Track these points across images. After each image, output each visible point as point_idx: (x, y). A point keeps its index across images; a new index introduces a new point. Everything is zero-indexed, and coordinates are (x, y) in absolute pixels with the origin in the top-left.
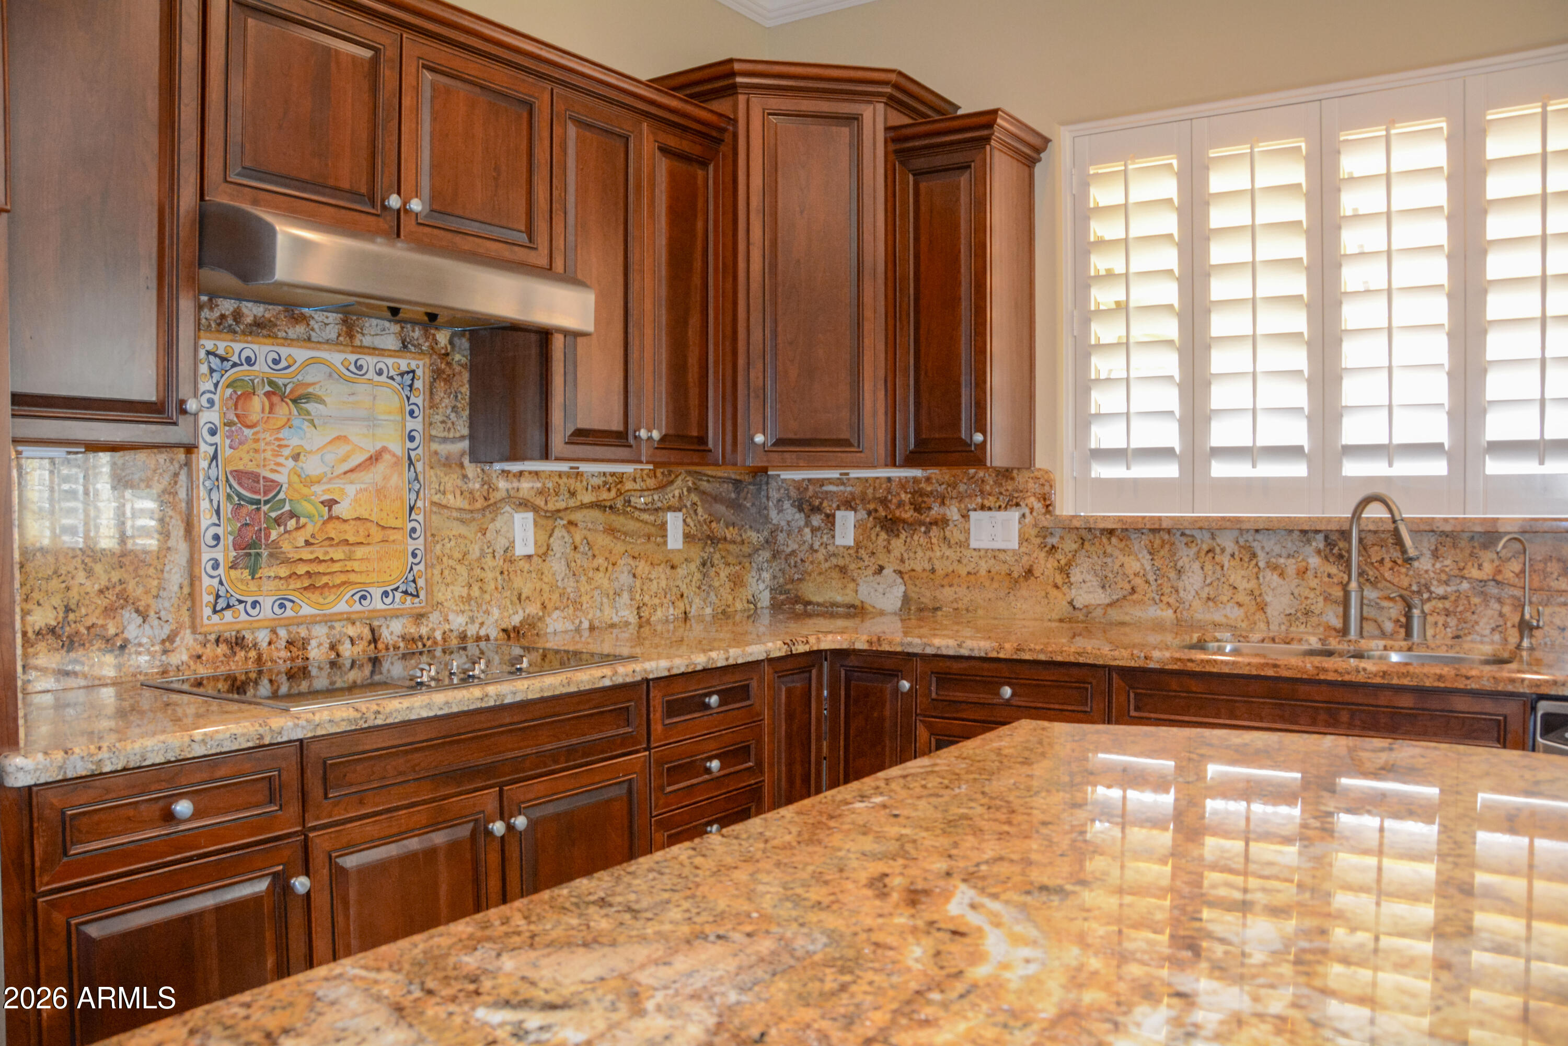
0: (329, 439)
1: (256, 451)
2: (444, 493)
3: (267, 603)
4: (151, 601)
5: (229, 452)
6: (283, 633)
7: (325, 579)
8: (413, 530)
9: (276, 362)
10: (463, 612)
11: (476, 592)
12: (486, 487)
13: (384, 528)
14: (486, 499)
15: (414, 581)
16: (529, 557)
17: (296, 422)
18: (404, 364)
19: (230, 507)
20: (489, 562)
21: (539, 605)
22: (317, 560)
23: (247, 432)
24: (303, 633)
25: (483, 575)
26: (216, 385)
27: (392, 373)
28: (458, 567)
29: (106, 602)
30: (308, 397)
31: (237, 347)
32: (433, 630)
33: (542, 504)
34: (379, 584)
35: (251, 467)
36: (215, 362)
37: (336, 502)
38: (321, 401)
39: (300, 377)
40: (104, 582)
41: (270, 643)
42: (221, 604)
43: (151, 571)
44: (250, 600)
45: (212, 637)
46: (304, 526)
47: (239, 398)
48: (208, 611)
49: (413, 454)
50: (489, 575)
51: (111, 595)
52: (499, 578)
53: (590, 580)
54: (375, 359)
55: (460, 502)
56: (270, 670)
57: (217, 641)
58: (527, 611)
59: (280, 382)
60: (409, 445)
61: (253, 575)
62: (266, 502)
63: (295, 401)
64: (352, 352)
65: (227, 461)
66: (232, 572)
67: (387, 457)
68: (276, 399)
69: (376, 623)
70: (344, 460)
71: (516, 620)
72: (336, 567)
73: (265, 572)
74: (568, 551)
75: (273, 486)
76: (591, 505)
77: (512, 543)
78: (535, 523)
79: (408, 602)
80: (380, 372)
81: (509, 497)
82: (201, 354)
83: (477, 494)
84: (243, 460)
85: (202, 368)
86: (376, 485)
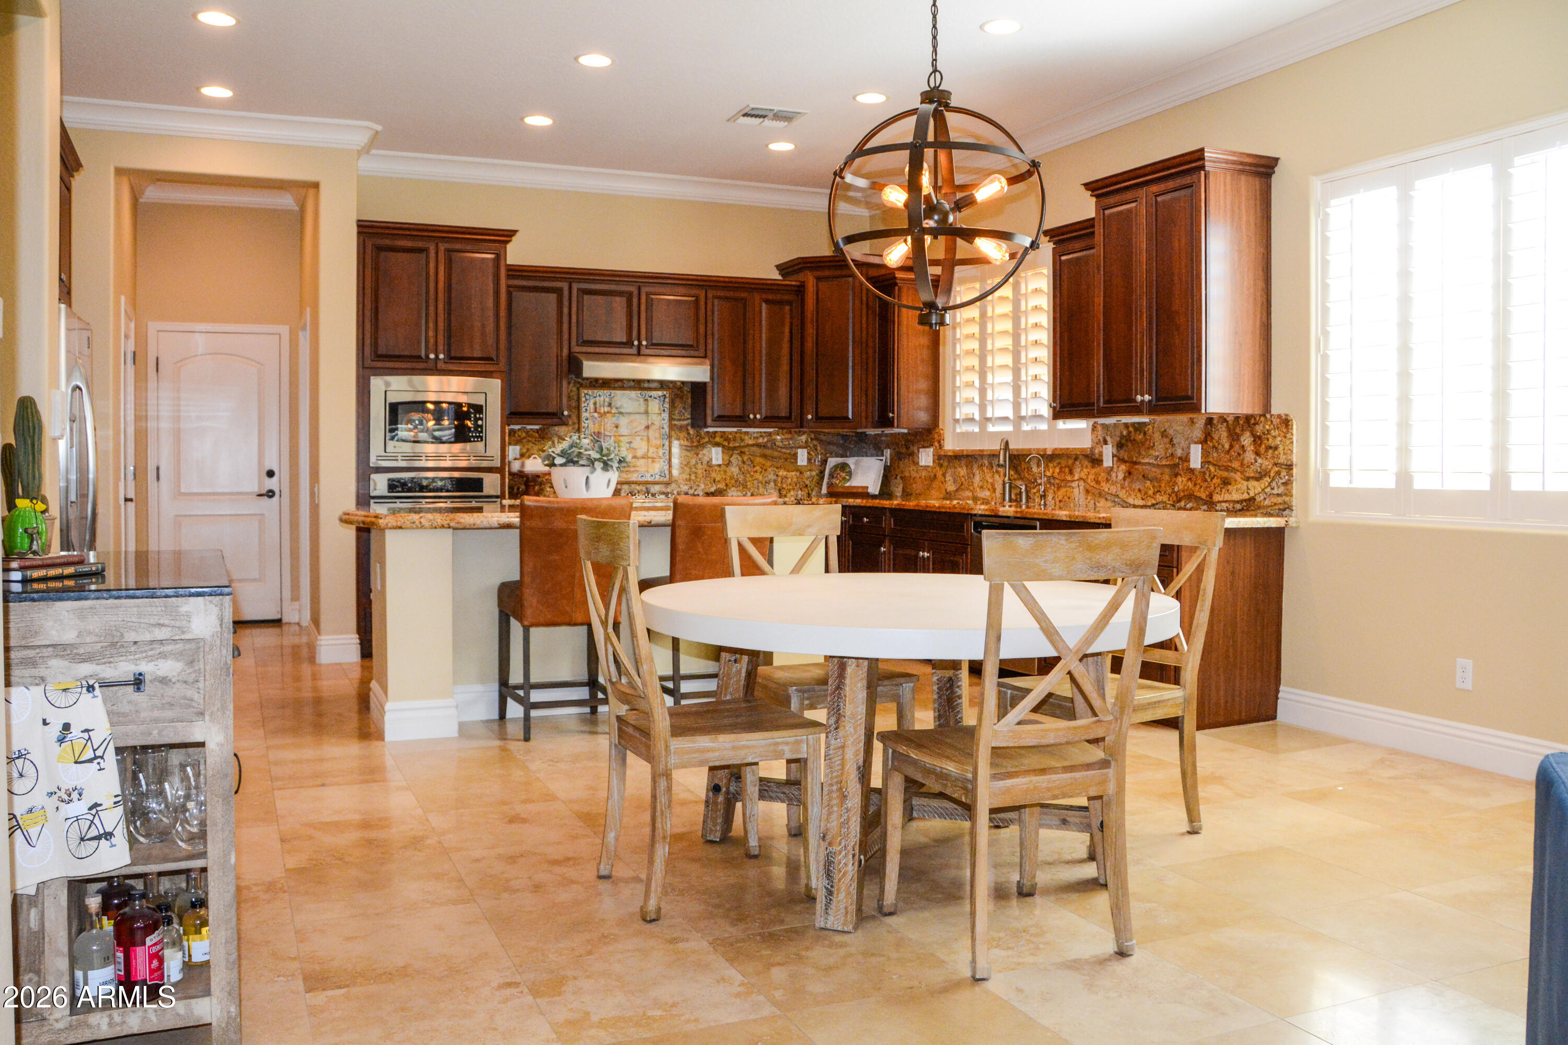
5: (593, 426)
8: (665, 453)
9: (609, 396)
10: (687, 484)
11: (693, 477)
12: (699, 437)
14: (699, 442)
15: (664, 472)
16: (719, 465)
17: (618, 415)
18: (661, 392)
20: (699, 466)
21: (724, 484)
23: (599, 419)
25: (697, 471)
26: (588, 405)
27: (657, 396)
28: (685, 468)
30: (621, 407)
31: (595, 392)
33: (727, 445)
34: (649, 472)
35: (600, 430)
36: (589, 397)
37: (632, 442)
38: (626, 407)
39: (619, 400)
49: (665, 426)
50: (700, 472)
52: (705, 473)
53: (752, 476)
54: (650, 392)
55: (685, 443)
58: (718, 487)
60: (664, 422)
63: (617, 409)
64: (640, 390)
65: (591, 429)
67: (654, 427)
69: (648, 486)
70: (636, 428)
71: (712, 490)
74: (740, 463)
75: (608, 437)
76: (753, 445)
77: (711, 459)
78: (723, 452)
79: (662, 479)
80: (651, 396)
81: (710, 440)
82: (583, 395)
83: (694, 440)
84: (596, 428)
85: (583, 399)
86: (648, 436)
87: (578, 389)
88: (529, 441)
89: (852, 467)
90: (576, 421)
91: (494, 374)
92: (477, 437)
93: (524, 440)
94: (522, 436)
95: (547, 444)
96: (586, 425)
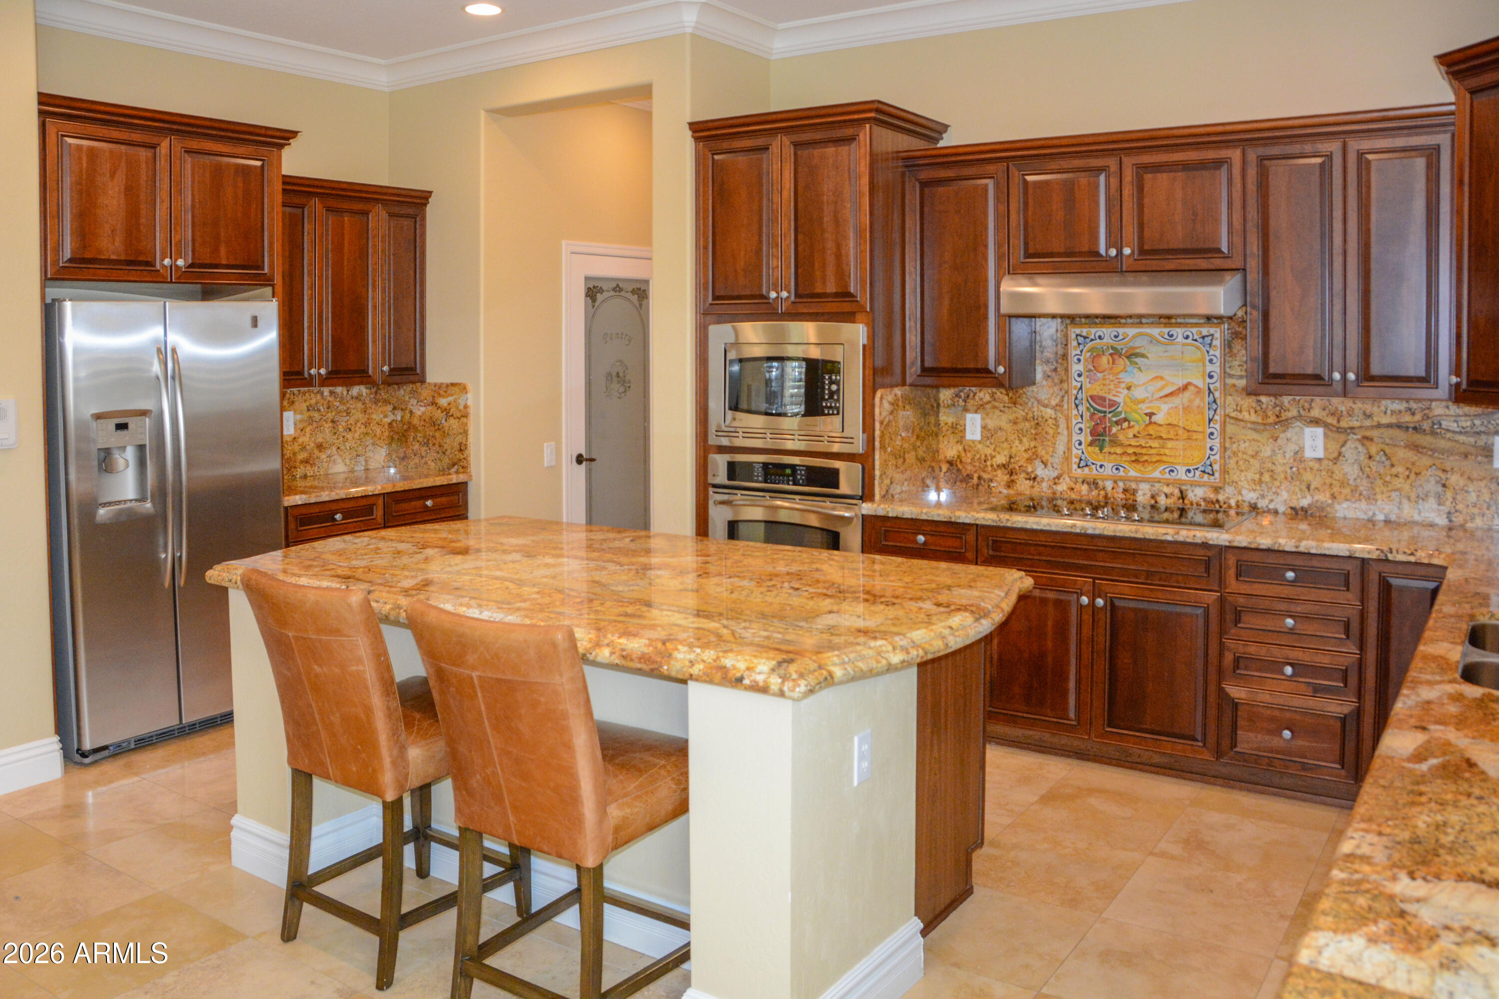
0: (1151, 377)
1: (1104, 385)
2: (1241, 411)
3: (1108, 466)
4: (1049, 458)
5: (1089, 385)
6: (1121, 484)
7: (1145, 458)
8: (1212, 434)
9: (1116, 337)
10: (1254, 490)
11: (1266, 477)
12: (1278, 408)
13: (1188, 431)
14: (1277, 416)
15: (1211, 465)
16: (1320, 460)
17: (1129, 369)
18: (1205, 331)
19: (1088, 414)
20: (1279, 457)
21: (1328, 495)
22: (1140, 446)
23: (1099, 375)
24: (1134, 486)
25: (1273, 468)
26: (1081, 352)
27: (1196, 337)
28: (1251, 460)
30: (1137, 355)
31: (1093, 330)
32: (1229, 498)
33: (1335, 422)
34: (1184, 465)
35: (1101, 394)
36: (1081, 340)
37: (1154, 414)
38: (1143, 356)
39: (1131, 344)
40: (1027, 447)
41: (1113, 489)
42: (1083, 464)
43: (1049, 443)
44: (1099, 464)
45: (1080, 480)
46: (1133, 426)
47: (1094, 357)
48: (1075, 466)
49: (1212, 387)
50: (1279, 469)
51: (1030, 452)
52: (1289, 471)
53: (1385, 483)
54: (1184, 330)
55: (1253, 417)
56: (1112, 503)
57: (1083, 482)
58: (1316, 498)
59: (1119, 347)
60: (1208, 380)
61: (1101, 450)
62: (1110, 412)
63: (1128, 357)
64: (1166, 327)
65: (1087, 390)
66: (1090, 448)
67: (1191, 388)
68: (1116, 357)
69: (1183, 488)
70: (1161, 389)
71: (1305, 503)
72: (1153, 451)
73: (1106, 450)
74: (1362, 458)
75: (1113, 404)
76: (1390, 426)
77: (1302, 449)
78: (1326, 436)
79: (1205, 478)
80: (1187, 337)
81: (1300, 416)
82: (1074, 336)
83: (1270, 413)
84: (1097, 390)
85: (1075, 343)
86: (1183, 404)
87: (1066, 327)
88: (995, 407)
90: (1065, 378)
91: (858, 317)
92: (833, 409)
93: (988, 406)
94: (985, 400)
95: (1020, 413)
96: (1079, 385)
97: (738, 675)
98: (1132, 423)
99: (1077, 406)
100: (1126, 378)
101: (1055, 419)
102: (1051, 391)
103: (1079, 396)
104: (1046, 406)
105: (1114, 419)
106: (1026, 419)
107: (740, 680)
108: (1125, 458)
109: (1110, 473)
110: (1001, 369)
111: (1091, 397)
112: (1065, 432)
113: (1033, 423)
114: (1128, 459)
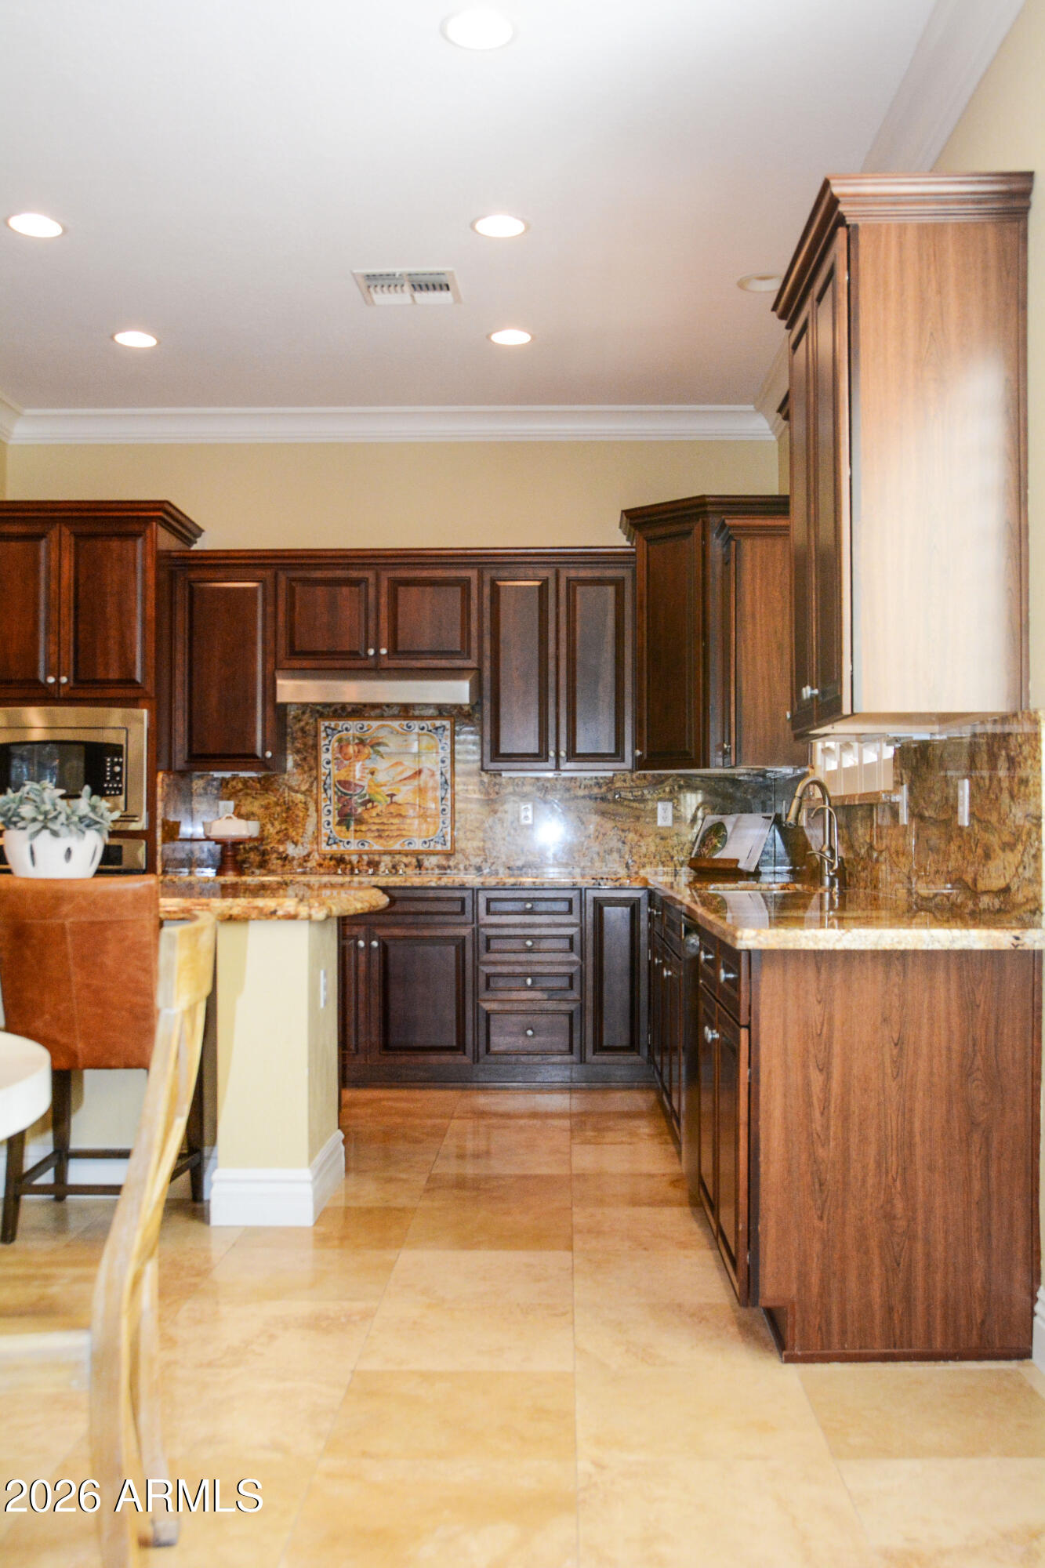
0: (391, 764)
1: (351, 771)
2: (467, 790)
3: (354, 842)
4: (300, 838)
5: (336, 772)
6: (365, 858)
7: (387, 833)
8: (444, 810)
9: (361, 728)
10: (480, 855)
11: (490, 844)
12: (497, 787)
13: (424, 808)
14: (497, 793)
15: (444, 837)
17: (372, 756)
18: (438, 723)
19: (336, 797)
20: (500, 828)
21: (539, 855)
22: (383, 823)
23: (346, 762)
24: (377, 858)
25: (495, 836)
26: (330, 741)
27: (430, 728)
28: (477, 831)
29: (278, 838)
30: (379, 744)
31: (341, 723)
32: (458, 864)
33: (542, 796)
34: (420, 837)
35: (347, 779)
36: (329, 731)
37: (395, 795)
38: (386, 745)
39: (374, 735)
40: (278, 829)
41: (358, 862)
42: (331, 841)
43: (300, 825)
44: (346, 840)
45: (329, 856)
46: (376, 807)
47: (341, 747)
48: (324, 844)
49: (443, 770)
50: (499, 836)
51: (281, 834)
52: (508, 838)
54: (420, 722)
55: (478, 795)
57: (331, 859)
58: (529, 859)
59: (363, 738)
60: (443, 765)
61: (347, 829)
62: (355, 795)
63: (372, 747)
64: (405, 720)
65: (335, 776)
66: (338, 828)
67: (426, 772)
68: (361, 746)
69: (420, 857)
70: (400, 774)
71: (521, 863)
72: (393, 827)
73: (352, 828)
75: (358, 787)
76: (584, 797)
77: (517, 819)
78: (536, 807)
79: (439, 847)
80: (423, 729)
81: (515, 791)
82: (322, 728)
83: (491, 791)
84: (342, 775)
85: (323, 735)
86: (419, 785)
87: (316, 720)
88: (247, 794)
89: (729, 829)
90: (314, 766)
91: (141, 703)
92: (115, 789)
93: (241, 794)
94: (238, 788)
95: (272, 798)
96: (327, 771)
97: (273, 909)
98: (375, 804)
99: (325, 790)
100: (369, 764)
101: (305, 803)
102: (301, 778)
103: (328, 782)
104: (297, 792)
105: (360, 801)
106: (277, 804)
107: (274, 913)
108: (369, 834)
109: (357, 848)
110: (269, 754)
111: (339, 782)
112: (315, 815)
113: (284, 807)
114: (372, 835)
